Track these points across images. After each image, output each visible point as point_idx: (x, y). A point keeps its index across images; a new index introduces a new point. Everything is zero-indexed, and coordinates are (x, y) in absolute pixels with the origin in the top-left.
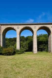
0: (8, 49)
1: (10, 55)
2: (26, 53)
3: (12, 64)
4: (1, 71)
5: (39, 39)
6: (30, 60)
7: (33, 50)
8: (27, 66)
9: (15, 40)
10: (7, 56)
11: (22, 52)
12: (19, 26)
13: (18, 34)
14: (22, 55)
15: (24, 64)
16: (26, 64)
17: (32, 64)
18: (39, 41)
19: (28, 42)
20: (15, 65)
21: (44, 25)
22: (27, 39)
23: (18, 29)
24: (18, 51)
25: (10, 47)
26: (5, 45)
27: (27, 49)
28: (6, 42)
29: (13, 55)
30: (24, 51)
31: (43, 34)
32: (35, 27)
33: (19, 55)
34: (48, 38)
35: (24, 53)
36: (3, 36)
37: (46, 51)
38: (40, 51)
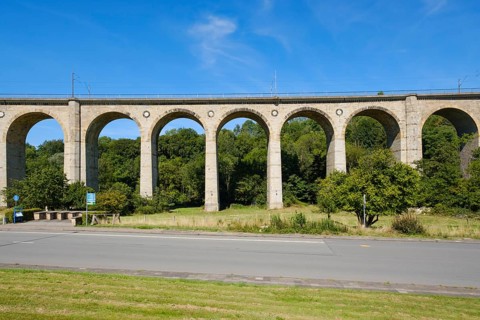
0: (107, 197)
11: (160, 208)
12: (150, 108)
13: (146, 139)
23: (146, 117)
25: (114, 188)
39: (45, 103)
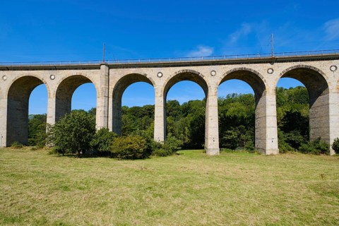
0: (130, 141)
1: (134, 158)
2: (182, 154)
3: (141, 186)
4: (109, 205)
5: (227, 110)
6: (194, 176)
7: (205, 145)
8: (185, 194)
9: (150, 111)
10: (126, 161)
11: (171, 151)
12: (163, 70)
13: (159, 95)
14: (169, 158)
15: (178, 186)
16: (181, 187)
17: (203, 188)
18: (225, 115)
19: (190, 118)
20: (150, 188)
21: (243, 63)
22: (187, 109)
24: (160, 147)
25: (135, 134)
26: (120, 128)
27: (187, 140)
28: (124, 117)
29: (142, 158)
30: (175, 147)
31: (238, 94)
32: (213, 73)
33: (162, 158)
34: (253, 107)
35: (178, 152)
36: (113, 101)
37: (247, 148)
38: (227, 147)
39: (84, 68)
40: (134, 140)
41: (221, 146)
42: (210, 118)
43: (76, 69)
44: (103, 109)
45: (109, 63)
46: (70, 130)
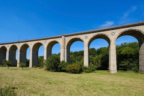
0: (73, 66)
1: (75, 73)
2: (97, 72)
3: (78, 85)
4: (66, 91)
5: (121, 51)
6: (104, 83)
7: (109, 68)
8: (99, 91)
9: (82, 53)
10: (72, 74)
11: (91, 70)
12: (87, 35)
13: (86, 46)
14: (91, 74)
15: (95, 87)
16: (97, 87)
17: (108, 89)
18: (120, 54)
19: (101, 56)
20: (82, 86)
22: (99, 52)
23: (86, 38)
24: (86, 68)
25: (75, 63)
26: (70, 60)
27: (100, 66)
28: (71, 56)
29: (79, 73)
30: (94, 69)
31: (128, 43)
32: (113, 34)
33: (88, 73)
34: (138, 49)
35: (95, 71)
36: (67, 50)
37: (134, 71)
38: (122, 70)
39: (56, 38)
40: (75, 66)
41: (118, 69)
42: (111, 56)
43: (53, 38)
44: (63, 53)
45: (65, 35)
46: (51, 62)
